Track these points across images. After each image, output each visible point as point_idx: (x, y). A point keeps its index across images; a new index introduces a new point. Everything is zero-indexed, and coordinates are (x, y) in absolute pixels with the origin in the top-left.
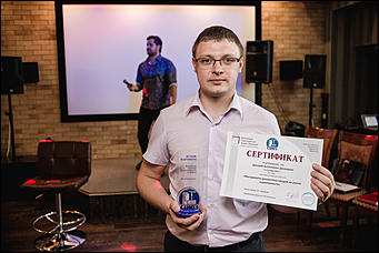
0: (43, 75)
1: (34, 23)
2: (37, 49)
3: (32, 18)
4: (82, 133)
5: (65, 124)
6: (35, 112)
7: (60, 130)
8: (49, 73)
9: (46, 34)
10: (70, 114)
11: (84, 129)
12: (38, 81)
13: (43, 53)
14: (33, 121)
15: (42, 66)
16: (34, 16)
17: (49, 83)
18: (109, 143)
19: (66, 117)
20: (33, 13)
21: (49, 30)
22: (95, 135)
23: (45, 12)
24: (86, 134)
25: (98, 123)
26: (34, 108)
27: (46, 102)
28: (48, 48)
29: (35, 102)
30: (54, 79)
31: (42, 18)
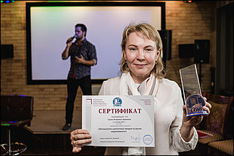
0: (16, 53)
1: (12, 19)
2: (14, 36)
3: (11, 16)
4: (40, 93)
5: (30, 86)
6: (11, 77)
7: (26, 90)
8: (20, 51)
9: (19, 26)
10: (33, 79)
11: (42, 89)
12: (13, 56)
13: (17, 38)
14: (9, 83)
15: (16, 47)
16: (12, 15)
17: (21, 58)
18: (59, 99)
19: (30, 81)
20: (12, 13)
21: (21, 23)
22: (50, 94)
23: (20, 12)
24: (43, 93)
25: (52, 86)
26: (10, 75)
27: (17, 71)
28: (21, 35)
29: (10, 71)
30: (23, 56)
31: (17, 16)
